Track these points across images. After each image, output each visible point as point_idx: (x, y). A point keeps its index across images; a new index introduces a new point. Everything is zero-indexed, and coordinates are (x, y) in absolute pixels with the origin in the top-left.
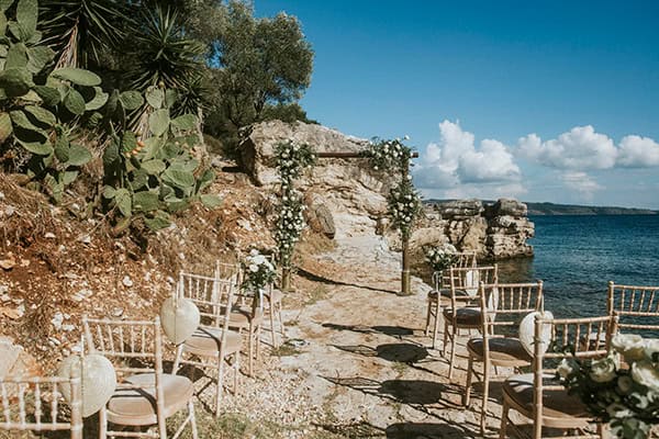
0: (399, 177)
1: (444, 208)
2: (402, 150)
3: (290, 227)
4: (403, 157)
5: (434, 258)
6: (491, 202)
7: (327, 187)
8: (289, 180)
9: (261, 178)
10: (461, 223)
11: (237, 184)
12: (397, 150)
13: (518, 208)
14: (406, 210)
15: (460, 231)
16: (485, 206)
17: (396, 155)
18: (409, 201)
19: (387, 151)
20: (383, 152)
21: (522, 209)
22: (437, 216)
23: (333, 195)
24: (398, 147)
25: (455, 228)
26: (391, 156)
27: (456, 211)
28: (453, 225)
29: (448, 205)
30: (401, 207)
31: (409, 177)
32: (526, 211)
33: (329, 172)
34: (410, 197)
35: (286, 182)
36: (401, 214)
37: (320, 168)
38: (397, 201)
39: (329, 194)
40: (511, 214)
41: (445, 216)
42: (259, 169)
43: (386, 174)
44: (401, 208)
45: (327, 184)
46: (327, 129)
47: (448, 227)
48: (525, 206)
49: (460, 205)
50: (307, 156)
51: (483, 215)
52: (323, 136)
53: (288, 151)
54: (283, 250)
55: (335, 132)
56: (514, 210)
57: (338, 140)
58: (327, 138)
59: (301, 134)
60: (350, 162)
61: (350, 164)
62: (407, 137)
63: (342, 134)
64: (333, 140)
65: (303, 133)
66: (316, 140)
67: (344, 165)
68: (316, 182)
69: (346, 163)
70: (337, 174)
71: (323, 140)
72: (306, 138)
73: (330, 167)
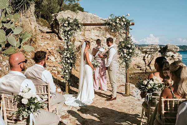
0: (124, 35)
1: (143, 49)
2: (126, 21)
3: (69, 61)
4: (126, 25)
5: (147, 85)
6: (163, 46)
7: (92, 40)
8: (68, 38)
10: (150, 55)
11: (51, 39)
12: (123, 21)
13: (175, 48)
14: (128, 53)
15: (149, 58)
16: (161, 48)
19: (118, 22)
20: (116, 23)
21: (177, 49)
22: (140, 52)
24: (124, 20)
25: (148, 57)
27: (148, 50)
28: (146, 56)
29: (144, 47)
30: (125, 51)
31: (129, 35)
32: (178, 50)
34: (130, 46)
35: (66, 38)
37: (88, 32)
38: (123, 48)
39: (92, 43)
40: (172, 51)
41: (143, 52)
43: (118, 34)
46: (91, 14)
47: (144, 57)
48: (179, 47)
49: (150, 47)
50: (77, 25)
51: (159, 51)
52: (89, 18)
53: (67, 22)
54: (65, 73)
55: (95, 15)
56: (173, 49)
57: (96, 19)
58: (91, 19)
59: (79, 17)
60: (102, 29)
61: (102, 30)
62: (129, 14)
63: (98, 17)
64: (94, 19)
65: (80, 16)
66: (86, 19)
67: (99, 30)
68: (87, 38)
69: (100, 29)
70: (96, 35)
71: (89, 19)
72: (82, 18)
73: (93, 31)
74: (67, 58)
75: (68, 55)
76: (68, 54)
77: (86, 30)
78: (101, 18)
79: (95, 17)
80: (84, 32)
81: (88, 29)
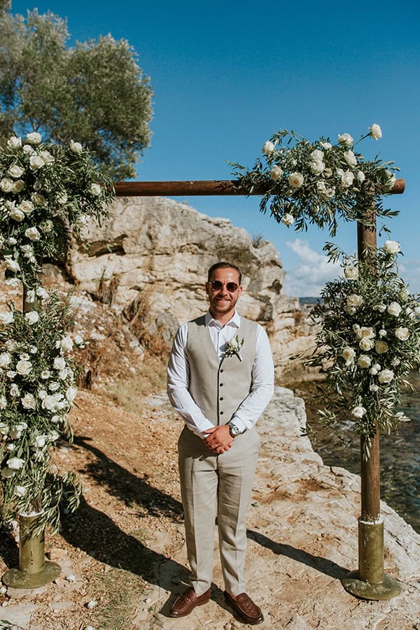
2: (363, 166)
3: (28, 402)
7: (175, 285)
9: (77, 272)
14: (382, 348)
17: (347, 178)
18: (393, 323)
19: (318, 167)
23: (182, 295)
26: (334, 182)
30: (367, 337)
33: (178, 265)
34: (395, 309)
36: (367, 360)
37: (165, 258)
38: (351, 320)
39: (178, 294)
42: (74, 259)
44: (367, 342)
45: (175, 280)
57: (189, 218)
58: (173, 216)
59: (135, 209)
60: (206, 250)
61: (206, 253)
62: (377, 128)
63: (195, 211)
64: (182, 218)
65: (138, 207)
66: (158, 218)
67: (198, 254)
68: (158, 278)
69: (200, 251)
70: (189, 267)
71: (167, 218)
72: (143, 214)
73: (178, 255)
74: (18, 379)
75: (25, 367)
76: (25, 358)
77: (155, 252)
78: (204, 216)
79: (185, 213)
80: (152, 258)
81: (162, 250)
